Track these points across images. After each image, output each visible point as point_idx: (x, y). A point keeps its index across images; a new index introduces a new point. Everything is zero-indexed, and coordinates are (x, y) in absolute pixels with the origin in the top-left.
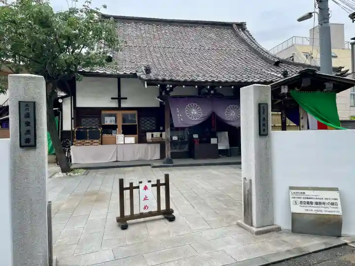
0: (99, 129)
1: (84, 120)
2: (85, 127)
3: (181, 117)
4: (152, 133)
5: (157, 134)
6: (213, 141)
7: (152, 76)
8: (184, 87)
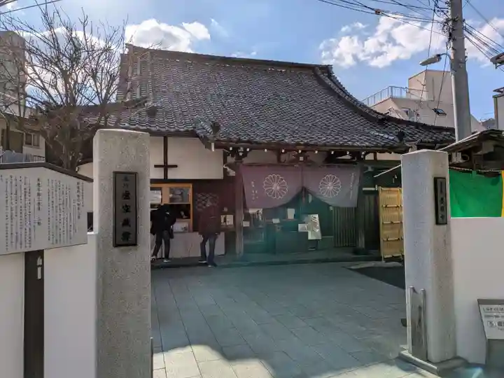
3: (256, 195)
6: (302, 227)
7: (221, 135)
8: (266, 150)
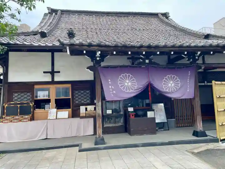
0: (31, 104)
1: (16, 95)
2: (16, 102)
3: (113, 90)
4: (86, 107)
5: (91, 108)
6: (150, 114)
